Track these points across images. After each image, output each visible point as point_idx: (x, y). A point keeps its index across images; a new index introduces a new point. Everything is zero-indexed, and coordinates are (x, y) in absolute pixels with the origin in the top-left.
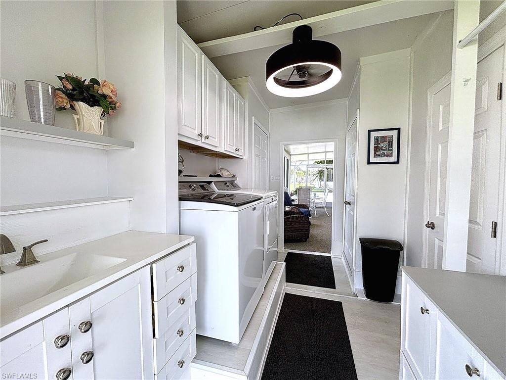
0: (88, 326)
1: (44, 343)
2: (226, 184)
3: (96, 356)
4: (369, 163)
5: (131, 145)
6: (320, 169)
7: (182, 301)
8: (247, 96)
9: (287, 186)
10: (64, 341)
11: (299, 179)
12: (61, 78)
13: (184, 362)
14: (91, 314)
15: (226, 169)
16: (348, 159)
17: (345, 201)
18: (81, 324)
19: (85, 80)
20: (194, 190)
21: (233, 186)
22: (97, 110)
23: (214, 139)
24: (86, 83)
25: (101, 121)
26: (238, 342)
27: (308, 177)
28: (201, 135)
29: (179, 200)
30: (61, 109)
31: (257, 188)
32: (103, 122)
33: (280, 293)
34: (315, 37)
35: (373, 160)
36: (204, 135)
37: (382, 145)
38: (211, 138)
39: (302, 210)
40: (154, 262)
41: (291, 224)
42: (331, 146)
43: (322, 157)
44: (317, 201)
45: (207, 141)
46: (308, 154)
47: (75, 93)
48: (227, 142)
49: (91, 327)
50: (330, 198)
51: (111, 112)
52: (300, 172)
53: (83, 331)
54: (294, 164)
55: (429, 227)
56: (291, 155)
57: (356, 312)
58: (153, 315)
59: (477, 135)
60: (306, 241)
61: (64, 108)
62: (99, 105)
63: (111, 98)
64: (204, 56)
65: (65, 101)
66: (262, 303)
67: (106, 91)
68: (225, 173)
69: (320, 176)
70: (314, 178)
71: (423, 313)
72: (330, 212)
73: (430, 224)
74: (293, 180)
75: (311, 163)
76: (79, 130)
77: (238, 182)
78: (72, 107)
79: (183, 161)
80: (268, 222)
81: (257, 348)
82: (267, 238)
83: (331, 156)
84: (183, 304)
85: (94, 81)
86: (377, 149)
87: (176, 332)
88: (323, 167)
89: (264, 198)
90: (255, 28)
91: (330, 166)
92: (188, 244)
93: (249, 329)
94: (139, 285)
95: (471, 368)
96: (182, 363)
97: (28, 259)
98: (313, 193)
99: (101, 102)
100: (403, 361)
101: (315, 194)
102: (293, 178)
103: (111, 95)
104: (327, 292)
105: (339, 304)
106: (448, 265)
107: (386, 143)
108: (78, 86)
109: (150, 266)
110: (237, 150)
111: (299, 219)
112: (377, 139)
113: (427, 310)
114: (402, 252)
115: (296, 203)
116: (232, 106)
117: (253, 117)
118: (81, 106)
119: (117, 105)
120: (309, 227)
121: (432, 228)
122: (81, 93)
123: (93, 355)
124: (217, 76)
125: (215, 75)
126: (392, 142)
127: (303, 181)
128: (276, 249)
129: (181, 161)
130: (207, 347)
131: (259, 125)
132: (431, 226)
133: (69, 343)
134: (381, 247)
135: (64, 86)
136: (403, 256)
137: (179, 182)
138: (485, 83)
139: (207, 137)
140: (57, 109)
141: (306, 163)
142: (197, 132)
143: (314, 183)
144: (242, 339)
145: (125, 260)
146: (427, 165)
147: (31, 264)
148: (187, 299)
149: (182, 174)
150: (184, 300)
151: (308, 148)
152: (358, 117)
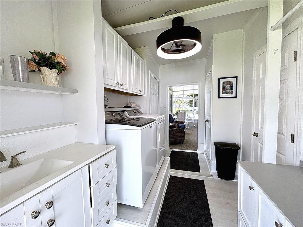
0: (51, 204)
1: (25, 217)
2: (134, 111)
3: (56, 222)
4: (219, 98)
5: (76, 91)
6: (190, 100)
7: (108, 185)
8: (145, 59)
9: (171, 110)
10: (37, 214)
11: (178, 105)
12: (32, 53)
13: (110, 221)
14: (53, 197)
15: (133, 102)
16: (207, 95)
17: (205, 120)
18: (47, 203)
19: (47, 54)
20: (114, 116)
21: (138, 112)
22: (55, 72)
23: (126, 85)
24: (47, 55)
25: (57, 78)
26: (142, 207)
27: (184, 104)
28: (118, 84)
29: (105, 123)
30: (32, 71)
31: (153, 113)
32: (58, 78)
33: (167, 176)
34: (186, 24)
35: (221, 96)
36: (120, 83)
37: (227, 87)
38: (124, 85)
39: (180, 125)
40: (90, 163)
41: (173, 134)
42: (197, 87)
43: (191, 93)
44: (189, 119)
45: (122, 87)
46: (183, 91)
47: (41, 62)
48: (134, 87)
49: (53, 205)
50: (197, 117)
51: (63, 72)
52: (178, 101)
53: (48, 207)
54: (175, 97)
55: (255, 136)
56: (173, 92)
57: (212, 186)
58: (91, 194)
59: (282, 82)
60: (182, 143)
61: (34, 71)
62: (55, 68)
63: (63, 64)
64: (119, 36)
65: (35, 67)
66: (156, 183)
67: (59, 60)
68: (133, 105)
69: (191, 103)
70: (187, 105)
71: (251, 190)
72: (197, 125)
73: (256, 134)
74: (175, 106)
75: (185, 96)
76: (44, 85)
77: (141, 110)
78: (39, 70)
79: (107, 99)
80: (159, 134)
81: (154, 210)
82: (159, 143)
83: (197, 92)
84: (108, 186)
85: (52, 54)
86: (224, 89)
87: (105, 203)
88: (192, 98)
89: (156, 120)
90: (149, 18)
91: (196, 98)
92: (111, 151)
93: (148, 199)
94: (82, 177)
95: (278, 223)
96: (108, 222)
97: (14, 163)
98: (186, 114)
99: (57, 67)
100: (240, 217)
101: (188, 115)
102: (174, 105)
103: (62, 62)
104: (195, 174)
105: (202, 182)
106: (266, 160)
107: (229, 86)
108: (42, 57)
109: (88, 165)
110: (140, 91)
111: (178, 131)
112: (223, 83)
113: (253, 188)
114: (239, 150)
115: (176, 120)
116: (136, 65)
117: (150, 71)
118: (45, 69)
119: (67, 68)
120: (184, 135)
121: (257, 137)
122: (45, 61)
123: (55, 221)
124: (127, 47)
125: (126, 47)
126: (233, 85)
127: (181, 107)
128: (164, 149)
129: (106, 99)
130: (124, 210)
131: (153, 75)
132: (256, 135)
133: (40, 215)
134: (227, 147)
135: (34, 58)
136: (240, 152)
137: (105, 112)
138: (287, 50)
139: (122, 85)
140: (30, 72)
141: (182, 96)
142: (115, 82)
143: (187, 108)
144: (144, 204)
145: (73, 162)
146: (253, 99)
147: (16, 166)
148: (111, 183)
149: (107, 107)
150: (109, 184)
151: (183, 87)
152: (212, 70)
